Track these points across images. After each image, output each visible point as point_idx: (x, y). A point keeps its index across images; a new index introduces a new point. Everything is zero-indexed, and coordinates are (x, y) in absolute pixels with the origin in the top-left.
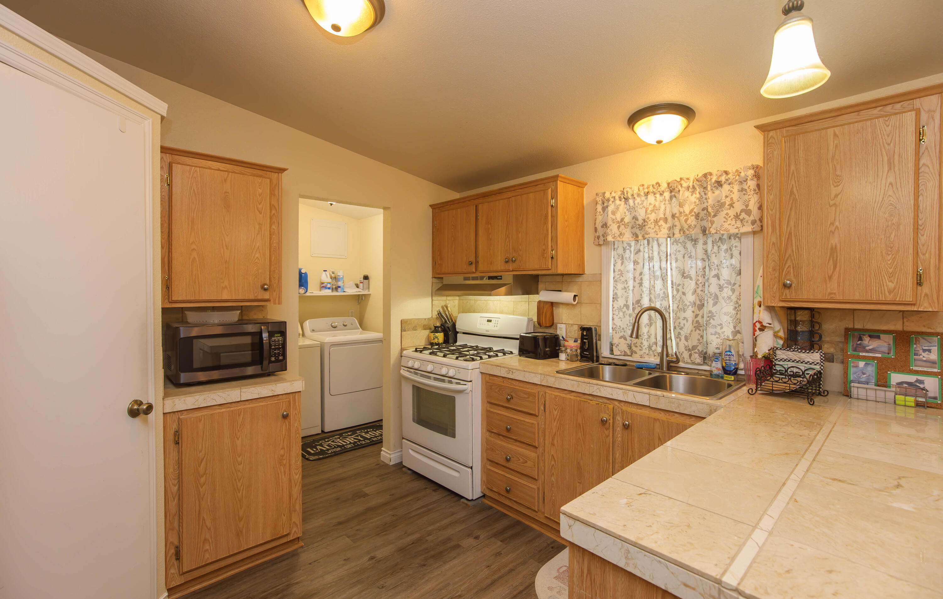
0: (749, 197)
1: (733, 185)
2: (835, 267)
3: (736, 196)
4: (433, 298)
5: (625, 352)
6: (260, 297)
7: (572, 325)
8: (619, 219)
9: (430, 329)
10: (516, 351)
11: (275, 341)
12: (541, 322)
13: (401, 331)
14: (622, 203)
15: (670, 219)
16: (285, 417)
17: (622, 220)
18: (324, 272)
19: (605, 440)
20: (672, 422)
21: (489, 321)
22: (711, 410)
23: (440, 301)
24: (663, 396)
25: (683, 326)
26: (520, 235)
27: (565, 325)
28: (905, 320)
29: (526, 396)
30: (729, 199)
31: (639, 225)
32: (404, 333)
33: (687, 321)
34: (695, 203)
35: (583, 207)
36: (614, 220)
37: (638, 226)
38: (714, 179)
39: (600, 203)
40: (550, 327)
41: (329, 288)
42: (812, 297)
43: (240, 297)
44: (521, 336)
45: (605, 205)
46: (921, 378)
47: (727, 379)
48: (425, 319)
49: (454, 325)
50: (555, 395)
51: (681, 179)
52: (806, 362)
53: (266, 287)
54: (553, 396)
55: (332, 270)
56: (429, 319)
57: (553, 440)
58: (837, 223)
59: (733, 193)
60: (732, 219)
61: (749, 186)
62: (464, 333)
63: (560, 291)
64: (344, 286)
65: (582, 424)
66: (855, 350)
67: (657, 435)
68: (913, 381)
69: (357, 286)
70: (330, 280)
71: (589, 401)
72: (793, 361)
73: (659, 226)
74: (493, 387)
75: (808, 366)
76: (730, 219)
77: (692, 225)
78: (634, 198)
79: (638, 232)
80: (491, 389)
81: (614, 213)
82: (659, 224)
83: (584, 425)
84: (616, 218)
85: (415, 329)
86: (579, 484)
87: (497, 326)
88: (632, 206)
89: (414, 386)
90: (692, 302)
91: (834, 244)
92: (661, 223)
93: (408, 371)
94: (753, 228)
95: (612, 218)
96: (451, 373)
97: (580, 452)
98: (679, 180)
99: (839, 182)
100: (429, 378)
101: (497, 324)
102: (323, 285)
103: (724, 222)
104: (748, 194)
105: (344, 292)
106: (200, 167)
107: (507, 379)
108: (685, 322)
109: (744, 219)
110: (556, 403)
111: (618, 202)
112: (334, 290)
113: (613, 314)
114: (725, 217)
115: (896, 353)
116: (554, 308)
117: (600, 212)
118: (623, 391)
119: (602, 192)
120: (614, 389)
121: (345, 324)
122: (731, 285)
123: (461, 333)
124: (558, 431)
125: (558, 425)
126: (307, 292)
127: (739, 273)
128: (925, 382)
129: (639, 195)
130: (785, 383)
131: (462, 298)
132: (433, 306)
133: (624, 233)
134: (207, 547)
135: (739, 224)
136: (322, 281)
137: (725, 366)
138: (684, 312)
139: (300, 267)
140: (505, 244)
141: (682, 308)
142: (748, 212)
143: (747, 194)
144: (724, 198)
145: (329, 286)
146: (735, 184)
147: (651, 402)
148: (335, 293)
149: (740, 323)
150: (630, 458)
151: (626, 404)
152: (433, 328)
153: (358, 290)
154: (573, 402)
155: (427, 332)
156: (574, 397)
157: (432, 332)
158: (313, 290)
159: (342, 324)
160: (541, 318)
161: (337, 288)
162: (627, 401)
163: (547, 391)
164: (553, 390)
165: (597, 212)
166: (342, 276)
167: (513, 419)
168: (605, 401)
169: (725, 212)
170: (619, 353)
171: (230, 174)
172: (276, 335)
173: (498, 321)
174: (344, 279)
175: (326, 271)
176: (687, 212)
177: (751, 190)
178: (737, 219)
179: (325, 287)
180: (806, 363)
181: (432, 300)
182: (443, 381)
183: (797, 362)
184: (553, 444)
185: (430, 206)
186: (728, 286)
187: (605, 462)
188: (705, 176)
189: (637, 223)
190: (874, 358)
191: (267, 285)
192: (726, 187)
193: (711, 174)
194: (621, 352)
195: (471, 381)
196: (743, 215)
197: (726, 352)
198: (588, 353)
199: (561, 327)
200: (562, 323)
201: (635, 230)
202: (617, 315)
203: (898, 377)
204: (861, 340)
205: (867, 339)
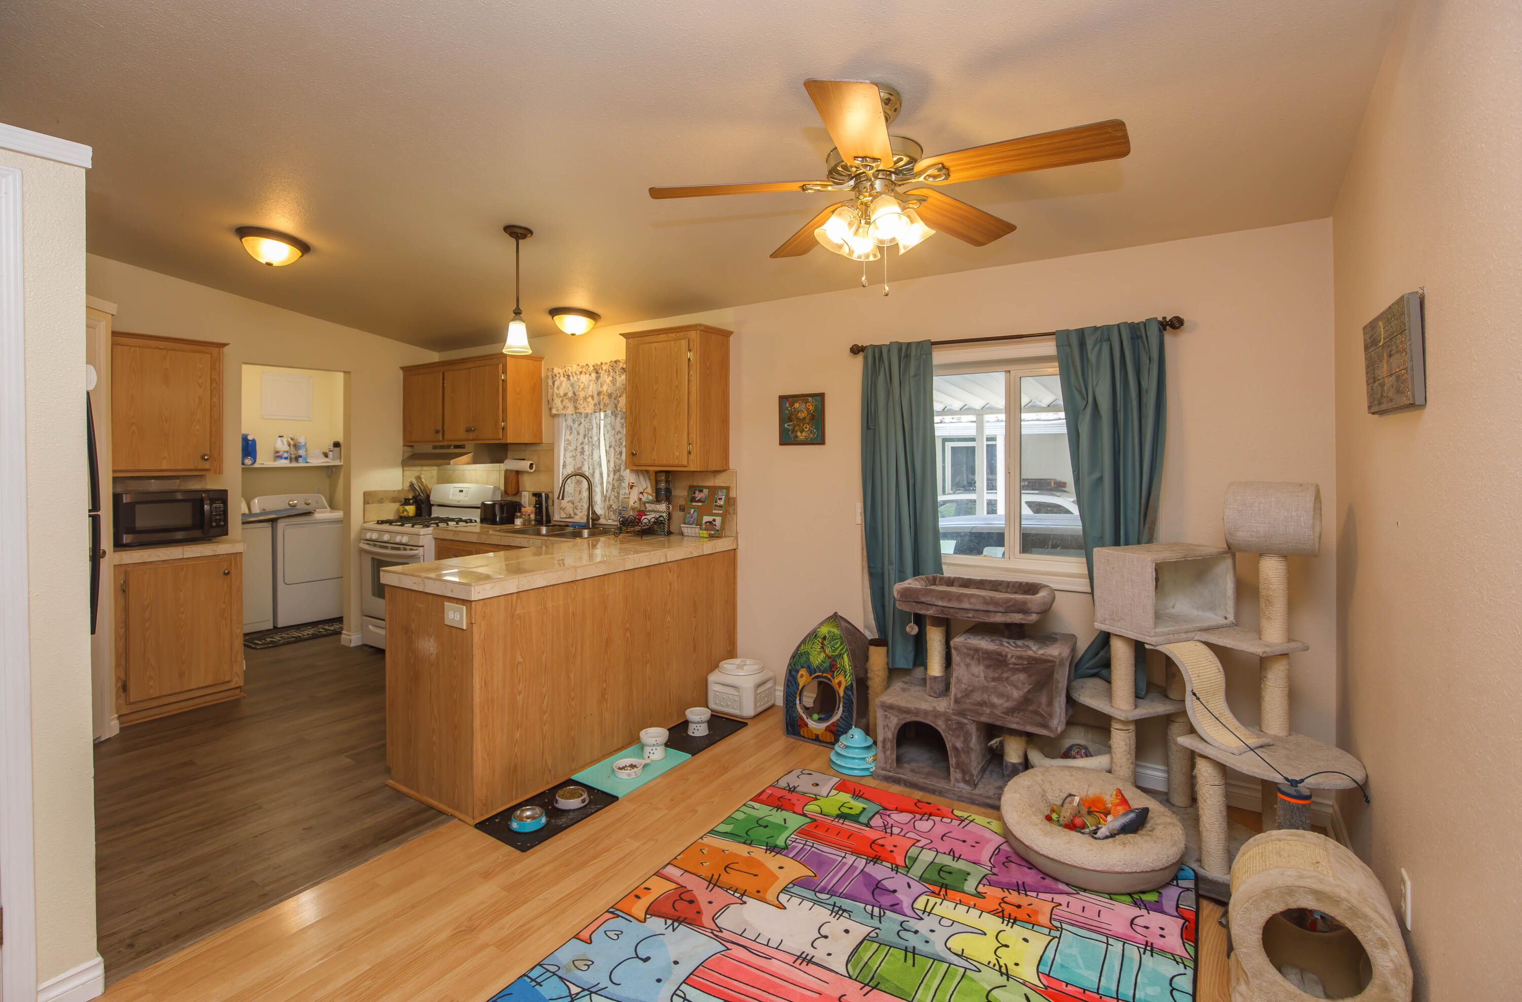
2: (655, 442)
4: (405, 468)
5: (570, 515)
6: (200, 467)
7: (530, 491)
8: (562, 394)
9: (400, 502)
10: (478, 520)
11: (216, 508)
12: (507, 490)
13: (364, 504)
14: (565, 379)
15: (596, 396)
16: (226, 574)
17: (565, 395)
18: (279, 439)
21: (461, 491)
23: (412, 474)
26: (478, 405)
27: (526, 492)
28: (715, 478)
32: (367, 506)
35: (541, 379)
37: (576, 401)
39: (550, 377)
40: (515, 494)
41: (286, 458)
42: (646, 462)
43: (180, 467)
44: (483, 504)
45: (554, 379)
46: (715, 518)
48: (395, 490)
49: (428, 497)
51: (602, 363)
53: (206, 457)
55: (291, 436)
56: (399, 491)
58: (656, 410)
62: (439, 505)
63: (524, 460)
64: (306, 455)
66: (691, 501)
68: (712, 520)
69: (326, 455)
70: (287, 448)
73: (588, 403)
75: (660, 514)
78: (573, 375)
81: (558, 388)
82: (588, 400)
84: (560, 393)
85: (381, 501)
87: (466, 496)
88: (571, 383)
89: (373, 559)
91: (655, 425)
92: (590, 399)
93: (367, 544)
95: (557, 393)
96: (405, 539)
98: (600, 364)
99: (657, 382)
100: (386, 548)
101: (467, 493)
102: (278, 454)
105: (307, 462)
106: (139, 347)
107: (454, 541)
111: (562, 378)
112: (293, 461)
115: (708, 502)
116: (519, 476)
121: (307, 502)
123: (435, 504)
126: (255, 462)
128: (717, 520)
129: (576, 374)
131: (442, 467)
132: (404, 477)
133: (568, 407)
134: (151, 683)
136: (278, 450)
139: (244, 431)
140: (466, 413)
145: (286, 455)
148: (294, 465)
152: (403, 501)
153: (326, 460)
155: (396, 506)
157: (402, 505)
158: (264, 459)
159: (303, 503)
160: (508, 486)
161: (297, 458)
166: (303, 444)
170: (565, 516)
171: (170, 352)
172: (217, 502)
173: (468, 490)
174: (308, 446)
175: (282, 436)
176: (605, 391)
179: (280, 457)
181: (403, 471)
182: (398, 549)
185: (402, 368)
188: (616, 362)
189: (576, 398)
190: (698, 506)
191: (207, 456)
193: (619, 361)
195: (423, 546)
198: (539, 517)
199: (522, 493)
200: (524, 490)
201: (575, 404)
203: (706, 519)
204: (694, 493)
205: (697, 492)
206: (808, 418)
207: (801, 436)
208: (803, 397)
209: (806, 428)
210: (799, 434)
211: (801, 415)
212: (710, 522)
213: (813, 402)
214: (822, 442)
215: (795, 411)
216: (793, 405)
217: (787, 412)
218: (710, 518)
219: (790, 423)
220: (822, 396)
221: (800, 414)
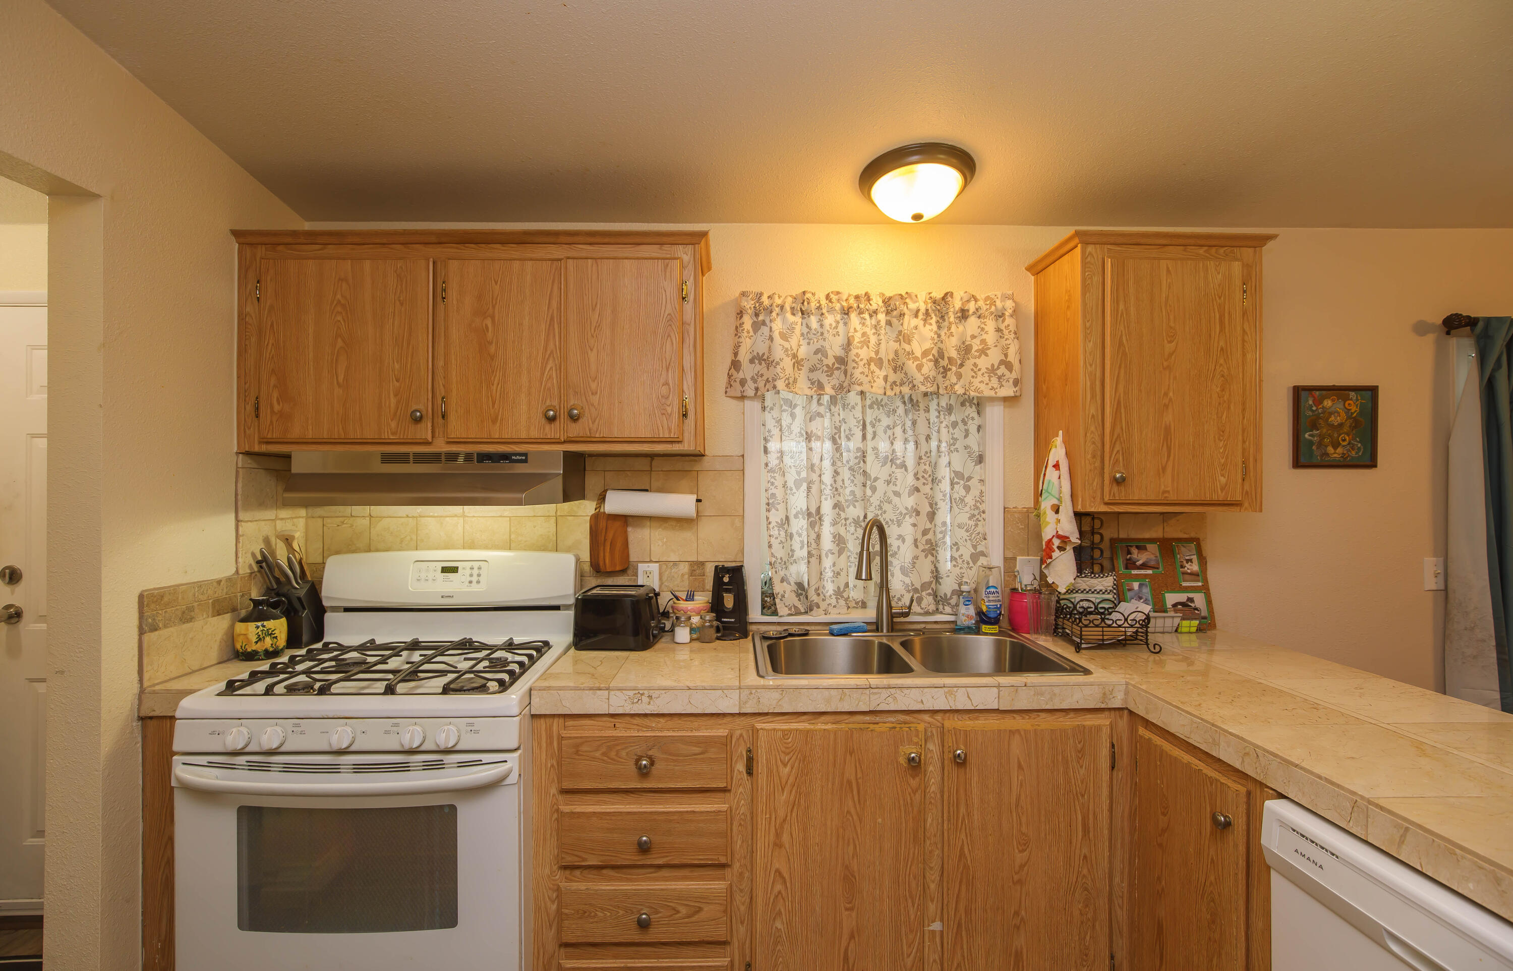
0: (1006, 342)
1: (985, 320)
2: (1169, 456)
3: (990, 337)
4: (242, 516)
5: (795, 607)
7: (675, 563)
8: (795, 350)
9: (234, 610)
12: (601, 563)
13: (141, 632)
14: (798, 320)
19: (911, 799)
20: (1042, 730)
21: (449, 569)
22: (1104, 694)
23: (260, 525)
24: (1025, 686)
25: (897, 550)
26: (592, 356)
27: (657, 564)
28: (1165, 525)
29: (697, 750)
30: (977, 341)
31: (827, 366)
32: (149, 637)
33: (904, 541)
34: (933, 339)
36: (787, 350)
37: (825, 368)
38: (958, 305)
39: (750, 312)
40: (623, 571)
42: (1144, 497)
45: (761, 318)
46: (1191, 595)
47: (990, 632)
48: (219, 582)
49: (314, 592)
50: (783, 731)
51: (904, 294)
52: (1098, 591)
54: (780, 733)
56: (229, 579)
57: (778, 835)
58: (1171, 394)
59: (986, 333)
60: (983, 374)
61: (1009, 325)
62: (347, 610)
63: (648, 491)
65: (857, 779)
66: (1127, 568)
67: (1016, 760)
68: (1185, 601)
71: (872, 726)
72: (1082, 592)
74: (584, 748)
75: (1100, 597)
76: (980, 373)
77: (931, 377)
78: (822, 314)
79: (824, 379)
80: (577, 753)
81: (784, 337)
83: (860, 781)
84: (791, 347)
85: (186, 617)
86: (847, 913)
87: (478, 582)
88: (815, 330)
89: (244, 810)
90: (910, 508)
91: (1168, 423)
93: (216, 765)
94: (1015, 391)
95: (783, 347)
97: (851, 841)
98: (901, 295)
99: (1172, 336)
101: (479, 575)
103: (973, 377)
104: (1006, 337)
107: (628, 718)
108: (899, 542)
109: (1003, 375)
110: (787, 748)
111: (789, 316)
113: (770, 536)
114: (972, 370)
115: (1164, 568)
116: (629, 529)
117: (748, 332)
118: (946, 689)
119: (757, 291)
120: (926, 690)
122: (963, 479)
123: (335, 609)
124: (792, 811)
125: (792, 797)
127: (980, 459)
128: (1194, 599)
129: (830, 310)
130: (1097, 626)
132: (241, 539)
133: (797, 379)
135: (994, 382)
137: (987, 611)
138: (899, 526)
140: (542, 374)
141: (895, 520)
142: (1009, 366)
143: (1004, 337)
144: (969, 339)
146: (991, 318)
147: (1001, 700)
149: (985, 539)
150: (963, 819)
151: (947, 715)
152: (248, 607)
154: (832, 736)
155: (222, 623)
156: (834, 726)
157: (241, 621)
160: (602, 554)
162: (954, 708)
163: (759, 726)
164: (771, 720)
165: (744, 330)
167: (656, 817)
168: (902, 717)
169: (972, 361)
170: (786, 611)
173: (480, 568)
176: (918, 353)
177: (1010, 331)
178: (992, 375)
180: (1098, 593)
181: (238, 521)
183: (1087, 592)
184: (778, 845)
186: (958, 481)
187: (911, 845)
188: (945, 296)
189: (826, 362)
190: (1146, 576)
192: (973, 321)
193: (953, 296)
194: (790, 609)
195: (519, 748)
196: (1003, 370)
197: (988, 588)
198: (733, 620)
199: (647, 569)
200: (651, 561)
201: (816, 376)
202: (777, 538)
203: (1171, 598)
204: (1129, 553)
205: (1135, 551)
206: (1348, 423)
207: (1335, 454)
208: (1340, 391)
209: (1344, 440)
210: (1330, 450)
211: (1335, 420)
212: (1183, 604)
213: (1357, 400)
214: (1372, 464)
215: (1323, 412)
216: (1321, 403)
217: (1310, 413)
218: (1182, 597)
219: (1315, 432)
220: (1372, 391)
221: (1332, 418)
